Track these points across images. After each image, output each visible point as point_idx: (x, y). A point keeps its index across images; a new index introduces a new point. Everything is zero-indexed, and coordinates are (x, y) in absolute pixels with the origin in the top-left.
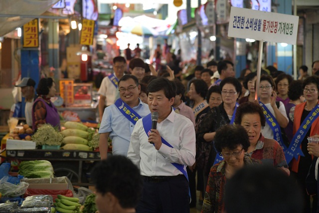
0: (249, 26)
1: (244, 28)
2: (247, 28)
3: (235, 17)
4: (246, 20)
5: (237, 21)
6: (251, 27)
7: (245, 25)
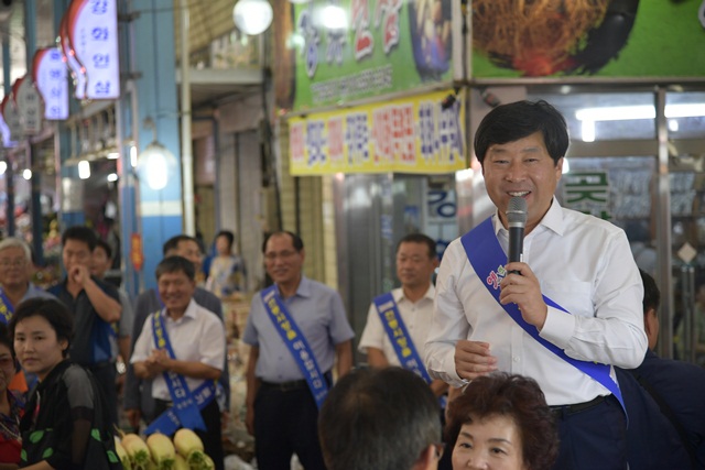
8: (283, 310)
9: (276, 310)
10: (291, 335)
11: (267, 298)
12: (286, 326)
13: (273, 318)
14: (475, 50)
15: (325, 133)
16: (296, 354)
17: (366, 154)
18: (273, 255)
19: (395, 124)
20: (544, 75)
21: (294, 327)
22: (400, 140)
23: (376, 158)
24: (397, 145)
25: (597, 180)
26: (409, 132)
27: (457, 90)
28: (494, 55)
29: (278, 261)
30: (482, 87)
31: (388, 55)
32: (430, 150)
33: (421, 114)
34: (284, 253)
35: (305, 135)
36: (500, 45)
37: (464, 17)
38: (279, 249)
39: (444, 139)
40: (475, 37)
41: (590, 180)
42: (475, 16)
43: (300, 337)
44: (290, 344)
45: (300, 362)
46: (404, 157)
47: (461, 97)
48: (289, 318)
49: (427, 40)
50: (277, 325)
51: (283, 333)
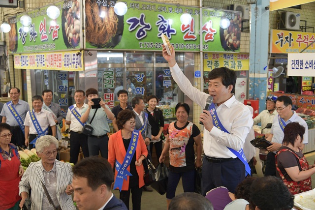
0: (308, 66)
1: (304, 67)
2: (307, 68)
3: (293, 61)
4: (305, 62)
5: (295, 63)
6: (310, 67)
7: (304, 66)
8: (14, 109)
9: (12, 109)
10: (16, 115)
11: (9, 105)
12: (15, 113)
13: (11, 111)
14: (86, 41)
15: (28, 59)
16: (17, 120)
17: (44, 65)
18: (12, 94)
19: (55, 58)
20: (102, 48)
21: (17, 113)
22: (56, 62)
23: (48, 66)
24: (55, 63)
25: (111, 73)
26: (60, 60)
27: (81, 51)
28: (91, 43)
29: (13, 95)
30: (88, 50)
31: (54, 41)
32: (68, 65)
33: (65, 56)
34: (15, 93)
35: (20, 59)
36: (92, 40)
37: (83, 33)
38: (14, 92)
39: (74, 63)
40: (86, 38)
41: (109, 73)
42: (86, 33)
43: (18, 116)
44: (16, 118)
45: (19, 122)
46: (58, 66)
47: (82, 52)
48: (15, 111)
49: (70, 38)
50: (12, 113)
51: (14, 115)
